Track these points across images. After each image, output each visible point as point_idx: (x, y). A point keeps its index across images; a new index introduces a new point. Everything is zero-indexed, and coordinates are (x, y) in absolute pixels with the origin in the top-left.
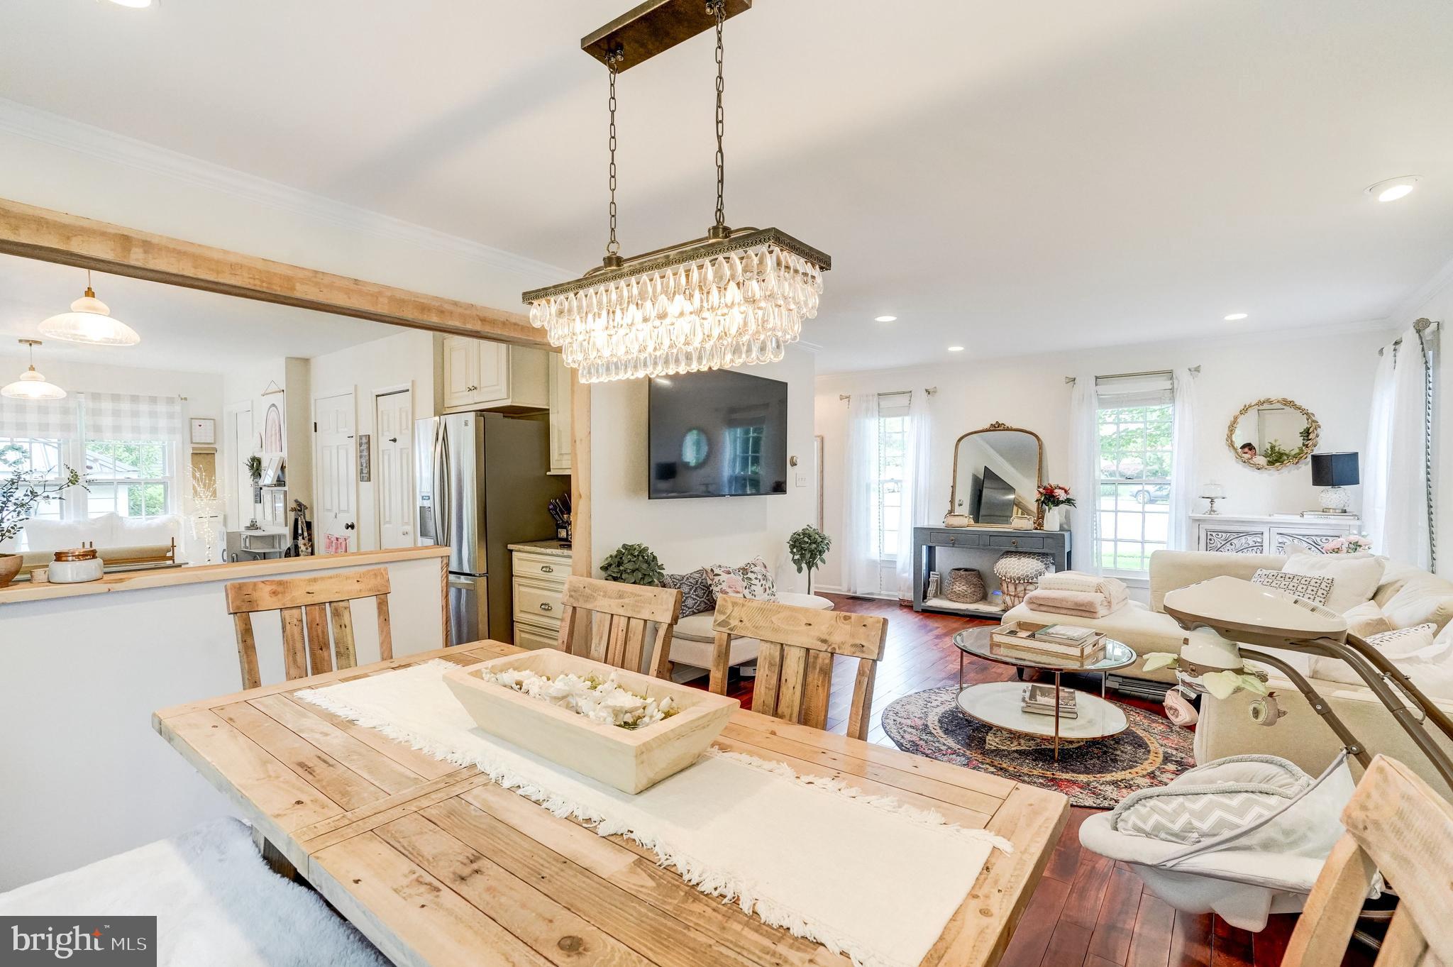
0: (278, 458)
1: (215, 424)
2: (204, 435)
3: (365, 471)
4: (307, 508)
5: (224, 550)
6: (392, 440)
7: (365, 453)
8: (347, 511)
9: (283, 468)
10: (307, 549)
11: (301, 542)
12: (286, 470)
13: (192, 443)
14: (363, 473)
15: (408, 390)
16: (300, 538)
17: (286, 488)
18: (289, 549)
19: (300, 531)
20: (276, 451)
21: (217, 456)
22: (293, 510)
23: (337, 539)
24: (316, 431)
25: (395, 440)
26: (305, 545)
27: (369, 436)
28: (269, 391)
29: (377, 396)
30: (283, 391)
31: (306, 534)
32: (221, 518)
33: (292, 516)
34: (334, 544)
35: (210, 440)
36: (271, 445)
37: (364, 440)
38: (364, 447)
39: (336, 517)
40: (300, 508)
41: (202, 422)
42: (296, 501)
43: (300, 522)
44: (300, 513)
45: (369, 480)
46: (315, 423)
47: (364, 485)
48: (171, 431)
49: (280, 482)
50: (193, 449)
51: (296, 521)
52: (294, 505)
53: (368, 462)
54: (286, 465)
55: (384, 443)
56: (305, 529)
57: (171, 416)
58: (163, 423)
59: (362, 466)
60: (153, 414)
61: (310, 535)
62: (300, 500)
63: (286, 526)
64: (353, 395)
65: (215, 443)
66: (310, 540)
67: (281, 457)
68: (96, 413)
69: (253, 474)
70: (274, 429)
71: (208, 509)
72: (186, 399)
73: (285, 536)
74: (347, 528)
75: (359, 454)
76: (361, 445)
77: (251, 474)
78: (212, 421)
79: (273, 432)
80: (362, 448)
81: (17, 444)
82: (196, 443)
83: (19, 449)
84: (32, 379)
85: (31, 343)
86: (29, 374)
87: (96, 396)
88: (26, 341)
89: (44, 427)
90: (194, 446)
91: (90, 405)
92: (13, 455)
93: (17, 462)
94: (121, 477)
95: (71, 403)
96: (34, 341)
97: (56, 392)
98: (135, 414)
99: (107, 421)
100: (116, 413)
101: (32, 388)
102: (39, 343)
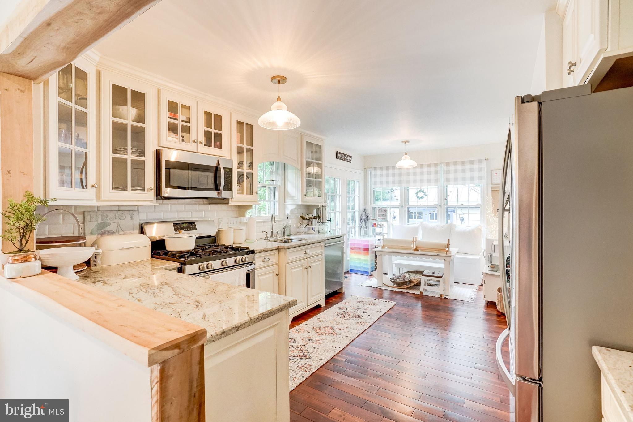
2: (498, 179)
5: (485, 250)
13: (492, 184)
41: (497, 171)
48: (481, 178)
50: (492, 188)
57: (481, 170)
58: (476, 174)
60: (472, 170)
68: (448, 172)
71: (495, 223)
72: (489, 159)
81: (422, 189)
82: (494, 184)
83: (423, 191)
84: (406, 159)
85: (406, 142)
86: (404, 157)
87: (448, 164)
88: (404, 141)
89: (429, 181)
90: (493, 186)
91: (445, 168)
92: (421, 194)
93: (422, 198)
94: (459, 204)
95: (439, 169)
96: (406, 141)
97: (414, 163)
98: (464, 171)
99: (452, 176)
100: (456, 171)
101: (406, 163)
102: (408, 142)
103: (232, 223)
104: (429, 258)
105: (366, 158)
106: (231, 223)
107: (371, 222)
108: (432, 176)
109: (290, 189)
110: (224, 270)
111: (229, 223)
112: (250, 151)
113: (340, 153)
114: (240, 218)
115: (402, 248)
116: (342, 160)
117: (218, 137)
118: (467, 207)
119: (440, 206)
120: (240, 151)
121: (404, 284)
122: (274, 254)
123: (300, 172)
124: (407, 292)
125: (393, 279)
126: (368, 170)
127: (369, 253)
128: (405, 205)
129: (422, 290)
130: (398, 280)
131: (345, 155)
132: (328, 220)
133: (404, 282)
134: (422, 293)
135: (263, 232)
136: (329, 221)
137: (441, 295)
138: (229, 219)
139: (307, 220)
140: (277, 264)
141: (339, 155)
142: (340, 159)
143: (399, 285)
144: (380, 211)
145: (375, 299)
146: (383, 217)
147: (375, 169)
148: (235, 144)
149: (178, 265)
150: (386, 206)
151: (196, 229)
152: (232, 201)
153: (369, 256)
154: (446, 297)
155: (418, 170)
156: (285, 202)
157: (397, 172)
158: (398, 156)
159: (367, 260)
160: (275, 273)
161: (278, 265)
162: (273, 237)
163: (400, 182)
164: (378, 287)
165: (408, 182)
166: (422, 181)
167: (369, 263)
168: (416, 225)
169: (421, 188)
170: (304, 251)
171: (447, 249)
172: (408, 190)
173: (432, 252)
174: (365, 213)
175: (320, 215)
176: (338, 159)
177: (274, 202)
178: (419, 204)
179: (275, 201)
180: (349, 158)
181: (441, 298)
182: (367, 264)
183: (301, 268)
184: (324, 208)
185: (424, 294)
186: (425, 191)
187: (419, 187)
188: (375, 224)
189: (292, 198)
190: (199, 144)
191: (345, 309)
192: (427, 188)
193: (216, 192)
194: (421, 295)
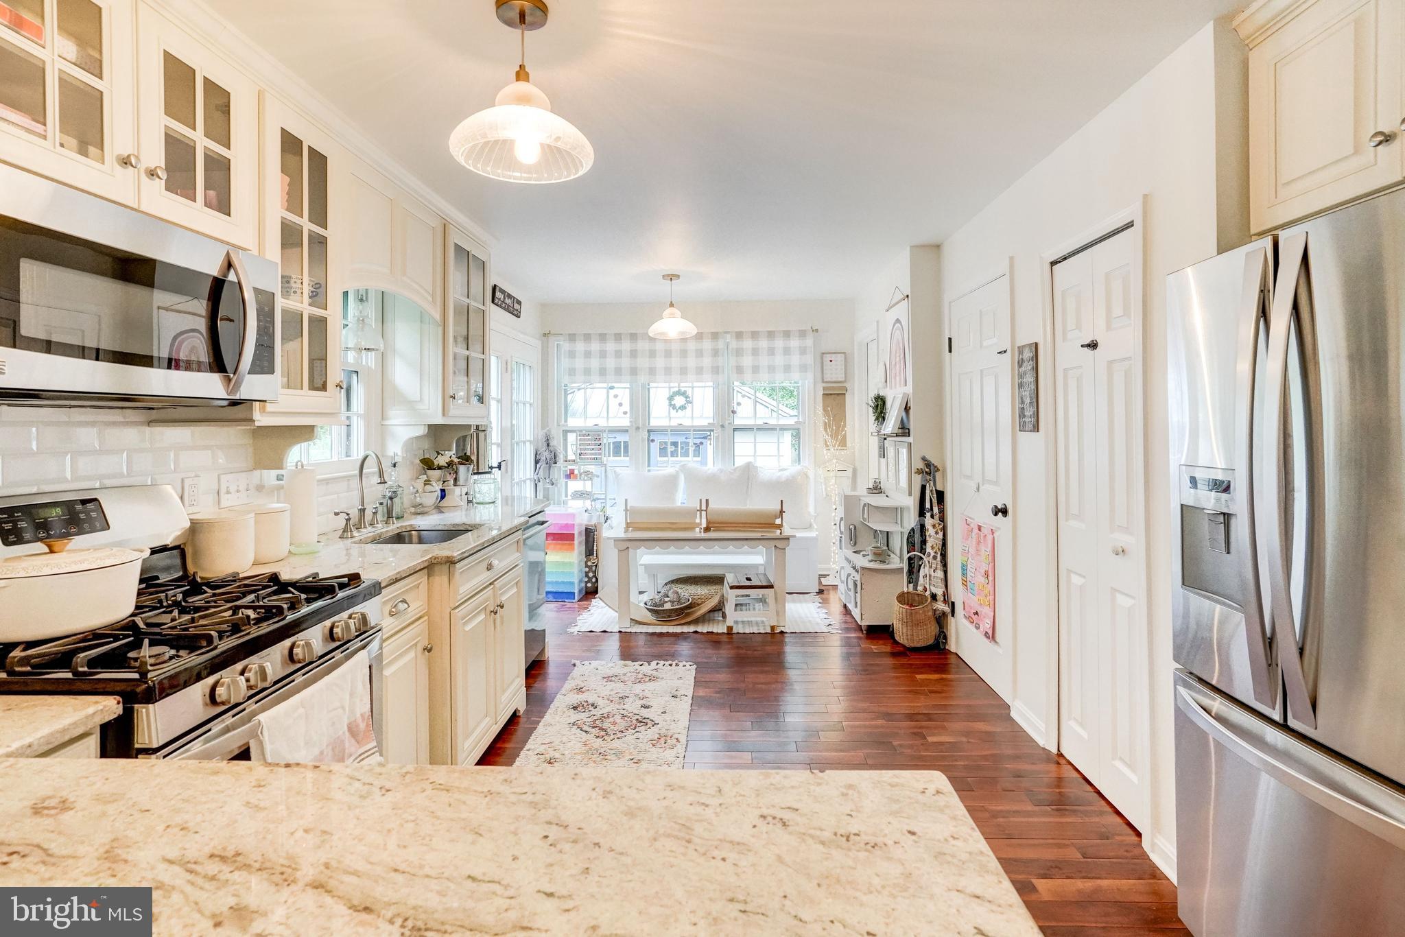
0: (901, 396)
1: (845, 358)
2: (835, 372)
3: (1029, 412)
4: (938, 470)
5: (841, 519)
6: (1088, 346)
7: (1029, 379)
8: (996, 483)
9: (907, 409)
10: (937, 533)
11: (928, 521)
12: (911, 412)
13: (823, 382)
14: (1024, 416)
15: (1130, 225)
16: (928, 515)
17: (910, 439)
18: (913, 530)
19: (928, 505)
20: (900, 384)
21: (848, 397)
22: (920, 472)
23: (980, 528)
24: (950, 351)
25: (1093, 345)
26: (934, 526)
27: (1036, 344)
28: (894, 301)
29: (1053, 263)
30: (908, 296)
31: (936, 510)
32: (849, 473)
33: (918, 481)
34: (974, 535)
35: (841, 377)
36: (895, 379)
37: (1027, 354)
38: (1027, 366)
39: (978, 489)
40: (929, 470)
41: (833, 357)
42: (924, 459)
43: (928, 492)
44: (928, 477)
45: (1036, 428)
46: (950, 339)
47: (1026, 438)
48: (803, 368)
49: (904, 430)
50: (824, 389)
51: (923, 488)
52: (921, 465)
53: (1034, 396)
54: (911, 404)
55: (1070, 353)
56: (935, 501)
57: (803, 351)
58: (795, 360)
59: (1023, 402)
60: (787, 351)
61: (942, 511)
62: (929, 458)
63: (910, 494)
64: (1007, 277)
65: (845, 382)
66: (942, 519)
67: (904, 394)
68: (739, 352)
69: (877, 419)
70: (898, 355)
71: (835, 461)
72: (817, 331)
73: (908, 508)
74: (996, 514)
75: (1017, 381)
76: (1020, 364)
77: (874, 418)
78: (843, 355)
79: (898, 359)
80: (1023, 369)
81: (683, 390)
82: (827, 382)
83: (684, 394)
84: (672, 316)
85: (672, 277)
86: (669, 310)
87: (739, 335)
88: (668, 275)
89: (699, 371)
90: (825, 385)
91: (734, 344)
92: (679, 401)
93: (683, 408)
94: (760, 422)
95: (721, 344)
96: (674, 275)
97: (690, 328)
98: (771, 352)
99: (747, 361)
100: (755, 352)
101: (672, 326)
102: (678, 276)
103: (233, 489)
104: (743, 546)
105: (545, 308)
106: (228, 492)
107: (561, 467)
108: (707, 361)
109: (403, 376)
110: (299, 679)
111: (223, 490)
112: (320, 243)
113: (502, 291)
114: (258, 471)
115: (674, 526)
116: (504, 309)
117: (219, 169)
118: (775, 429)
119: (722, 426)
120: (290, 236)
121: (683, 612)
122: (418, 586)
123: (440, 330)
124: (696, 632)
125: (656, 605)
126: (551, 338)
127: (576, 547)
128: (644, 425)
129: (729, 622)
130: (668, 606)
131: (510, 296)
132: (491, 468)
133: (680, 608)
134: (730, 628)
135: (337, 514)
136: (494, 470)
137: (773, 628)
138: (222, 476)
139: (440, 468)
140: (427, 615)
141: (498, 294)
142: (500, 306)
143: (669, 617)
144: (584, 440)
145: (641, 663)
146: (591, 454)
147: (572, 338)
148: (276, 211)
149: (109, 707)
150: (596, 428)
151: (106, 526)
152: (263, 410)
153: (576, 551)
154: (783, 629)
155: (692, 346)
156: (383, 419)
157: (642, 345)
158: (654, 309)
159: (571, 564)
160: (420, 648)
161: (426, 618)
162: (365, 527)
163: (634, 371)
164: (623, 630)
165: (652, 371)
166: (683, 371)
167: (576, 571)
168: (669, 470)
169: (679, 387)
170: (485, 565)
171: (778, 521)
172: (649, 390)
173: (744, 531)
174: (548, 445)
175: (468, 454)
176: (497, 305)
177: (348, 418)
178: (674, 423)
179: (348, 414)
180: (517, 306)
181: (773, 634)
182: (571, 574)
183: (482, 616)
184: (481, 435)
185: (735, 631)
186: (689, 392)
187: (676, 385)
188: (572, 472)
189: (409, 404)
190: (144, 178)
191: (591, 708)
192: (693, 388)
193: (216, 378)
194: (728, 634)
